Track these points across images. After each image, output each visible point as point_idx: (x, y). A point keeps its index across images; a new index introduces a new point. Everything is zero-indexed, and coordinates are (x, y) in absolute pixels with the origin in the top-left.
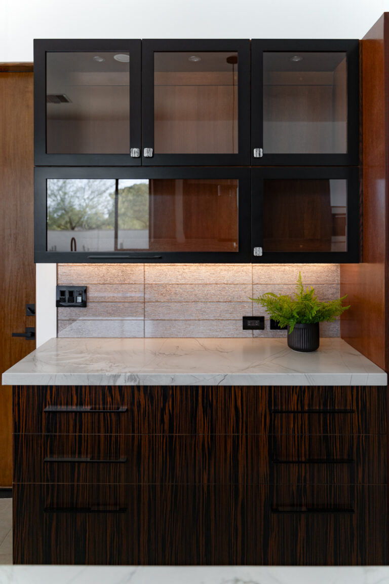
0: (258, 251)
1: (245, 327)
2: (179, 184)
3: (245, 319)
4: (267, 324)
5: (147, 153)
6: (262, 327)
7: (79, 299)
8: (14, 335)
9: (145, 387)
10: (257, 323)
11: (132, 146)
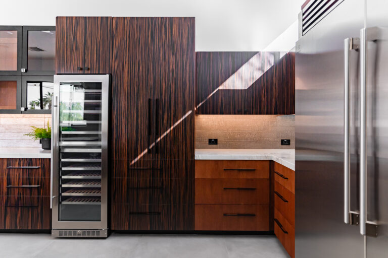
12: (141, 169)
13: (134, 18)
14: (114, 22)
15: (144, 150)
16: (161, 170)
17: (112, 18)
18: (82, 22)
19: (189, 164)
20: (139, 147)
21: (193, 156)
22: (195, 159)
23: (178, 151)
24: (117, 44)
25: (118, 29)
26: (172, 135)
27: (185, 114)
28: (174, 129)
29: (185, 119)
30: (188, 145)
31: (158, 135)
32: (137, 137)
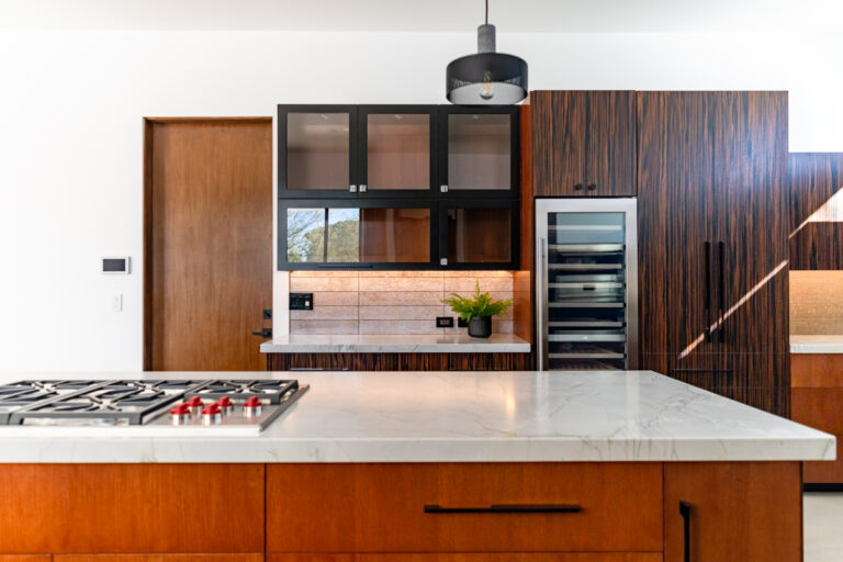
0: (444, 262)
1: (439, 325)
2: (390, 212)
3: (438, 319)
4: (456, 323)
5: (362, 188)
6: (451, 325)
7: (307, 304)
8: (255, 334)
9: (361, 354)
10: (448, 322)
11: (351, 183)
12: (691, 372)
13: (677, 92)
14: (640, 100)
15: (698, 335)
16: (729, 373)
17: (636, 93)
18: (581, 101)
19: (780, 361)
20: (688, 331)
21: (787, 346)
22: (792, 351)
23: (760, 337)
24: (646, 142)
25: (648, 114)
26: (748, 308)
27: (772, 269)
28: (753, 297)
29: (773, 278)
30: (779, 326)
31: (723, 308)
32: (684, 312)
